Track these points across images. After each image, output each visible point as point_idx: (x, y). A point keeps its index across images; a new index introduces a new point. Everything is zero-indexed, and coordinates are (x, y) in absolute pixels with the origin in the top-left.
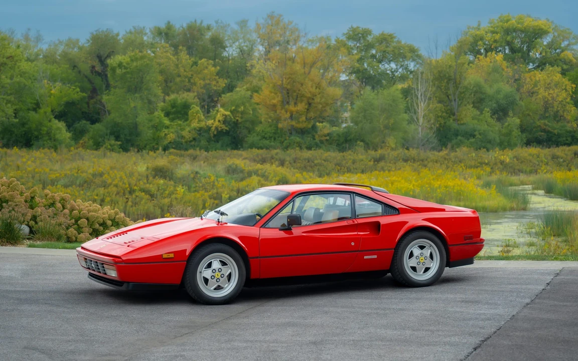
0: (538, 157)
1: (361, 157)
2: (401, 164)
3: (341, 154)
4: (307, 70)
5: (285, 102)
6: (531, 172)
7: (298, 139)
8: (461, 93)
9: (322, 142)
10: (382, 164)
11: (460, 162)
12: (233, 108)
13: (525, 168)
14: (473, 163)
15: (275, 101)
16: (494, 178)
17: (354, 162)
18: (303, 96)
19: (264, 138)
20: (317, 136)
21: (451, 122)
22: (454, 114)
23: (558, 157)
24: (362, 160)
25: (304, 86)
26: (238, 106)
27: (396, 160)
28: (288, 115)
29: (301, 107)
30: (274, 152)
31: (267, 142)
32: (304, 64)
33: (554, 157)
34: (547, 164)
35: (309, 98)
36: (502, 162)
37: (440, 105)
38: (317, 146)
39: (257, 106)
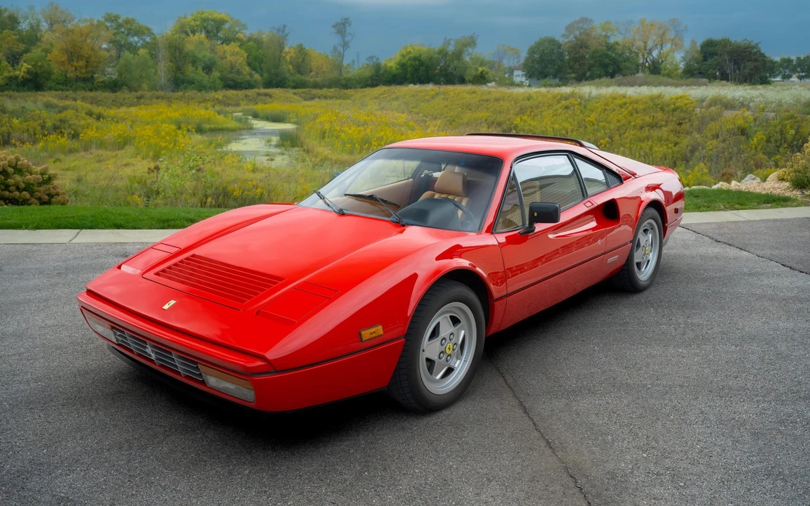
0: (237, 96)
1: (128, 96)
2: (154, 100)
3: (114, 94)
4: (83, 38)
5: (70, 60)
6: (234, 105)
7: (83, 85)
8: (184, 57)
9: (99, 87)
10: (142, 100)
11: (192, 99)
12: (33, 63)
13: (231, 102)
14: (200, 100)
15: (63, 59)
16: (218, 108)
17: (124, 99)
18: (82, 56)
19: (58, 83)
20: (95, 83)
21: (179, 74)
22: (180, 70)
23: (248, 96)
24: (129, 98)
25: (83, 50)
26: (36, 62)
27: (151, 98)
28: (73, 69)
29: (82, 63)
30: (68, 93)
31: (61, 86)
32: (81, 35)
33: (246, 96)
34: (243, 100)
35: (87, 58)
36: (217, 99)
37: (171, 64)
38: (96, 89)
39: (50, 62)
